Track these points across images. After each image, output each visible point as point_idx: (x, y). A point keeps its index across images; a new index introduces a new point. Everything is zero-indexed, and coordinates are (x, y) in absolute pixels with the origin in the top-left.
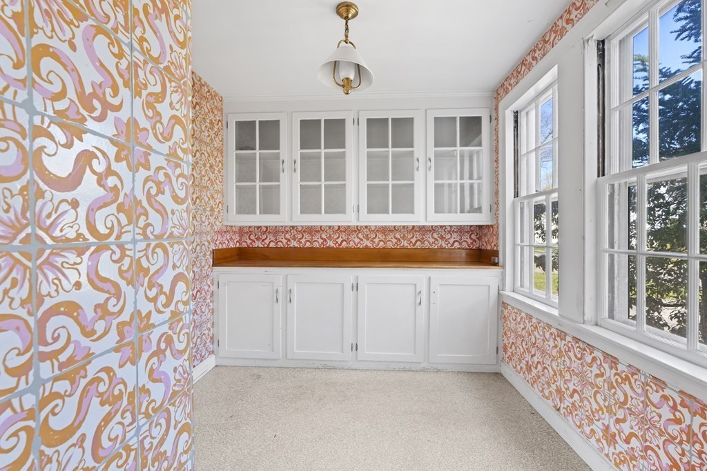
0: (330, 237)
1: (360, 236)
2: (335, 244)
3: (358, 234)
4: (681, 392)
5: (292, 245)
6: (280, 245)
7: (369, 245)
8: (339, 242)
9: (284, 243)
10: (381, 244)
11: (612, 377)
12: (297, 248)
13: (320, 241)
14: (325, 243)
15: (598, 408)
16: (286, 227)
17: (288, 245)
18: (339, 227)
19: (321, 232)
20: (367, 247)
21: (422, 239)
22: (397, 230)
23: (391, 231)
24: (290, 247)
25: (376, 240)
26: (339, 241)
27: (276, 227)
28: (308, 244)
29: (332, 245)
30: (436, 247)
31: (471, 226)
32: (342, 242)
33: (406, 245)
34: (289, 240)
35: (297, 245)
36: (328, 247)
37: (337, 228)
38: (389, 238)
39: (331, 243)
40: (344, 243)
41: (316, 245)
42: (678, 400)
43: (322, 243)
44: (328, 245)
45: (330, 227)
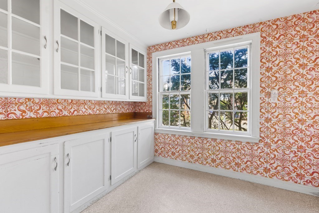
0: (65, 108)
1: (86, 107)
2: (69, 113)
3: (84, 106)
4: (236, 141)
5: (27, 116)
6: (12, 116)
7: (91, 113)
8: (72, 112)
9: (18, 115)
10: (98, 111)
11: (215, 144)
12: (34, 118)
13: (57, 111)
14: (61, 113)
15: (209, 155)
16: (20, 99)
17: (23, 116)
18: (72, 100)
19: (58, 104)
20: (90, 114)
21: (116, 108)
22: (105, 103)
23: (102, 104)
24: (26, 118)
25: (95, 110)
26: (72, 110)
27: (6, 98)
28: (45, 115)
29: (67, 114)
30: (121, 112)
31: (132, 102)
32: (74, 111)
33: (109, 112)
34: (24, 112)
35: (33, 116)
36: (64, 116)
37: (70, 101)
38: (101, 108)
39: (65, 113)
40: (76, 112)
41: (53, 115)
42: (235, 143)
43: (59, 113)
44: (63, 114)
45: (65, 100)
